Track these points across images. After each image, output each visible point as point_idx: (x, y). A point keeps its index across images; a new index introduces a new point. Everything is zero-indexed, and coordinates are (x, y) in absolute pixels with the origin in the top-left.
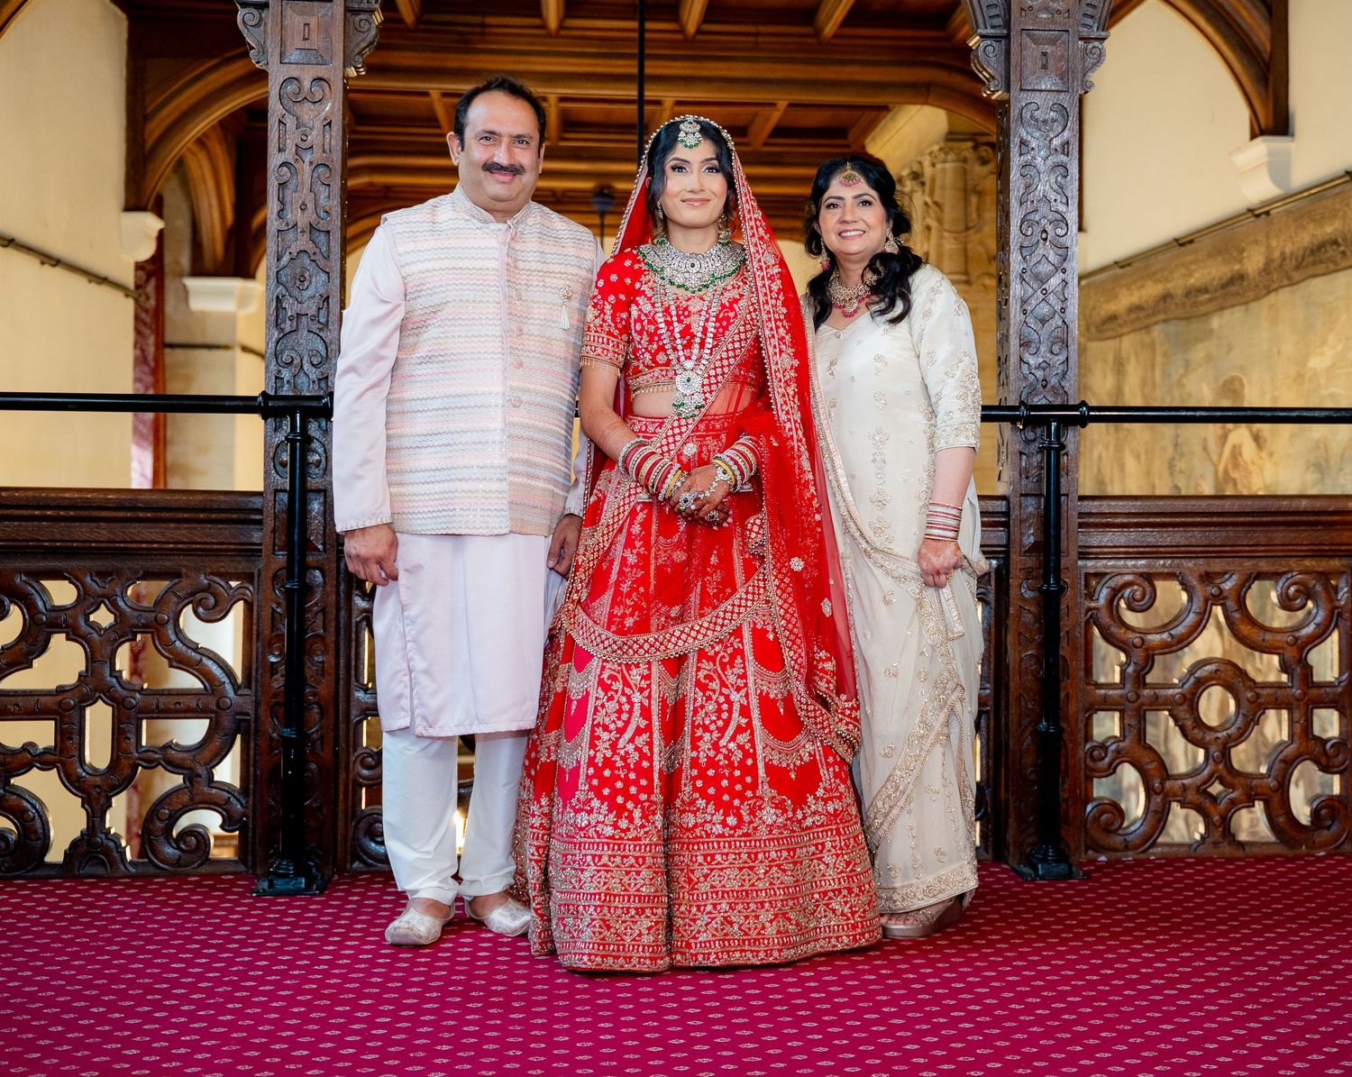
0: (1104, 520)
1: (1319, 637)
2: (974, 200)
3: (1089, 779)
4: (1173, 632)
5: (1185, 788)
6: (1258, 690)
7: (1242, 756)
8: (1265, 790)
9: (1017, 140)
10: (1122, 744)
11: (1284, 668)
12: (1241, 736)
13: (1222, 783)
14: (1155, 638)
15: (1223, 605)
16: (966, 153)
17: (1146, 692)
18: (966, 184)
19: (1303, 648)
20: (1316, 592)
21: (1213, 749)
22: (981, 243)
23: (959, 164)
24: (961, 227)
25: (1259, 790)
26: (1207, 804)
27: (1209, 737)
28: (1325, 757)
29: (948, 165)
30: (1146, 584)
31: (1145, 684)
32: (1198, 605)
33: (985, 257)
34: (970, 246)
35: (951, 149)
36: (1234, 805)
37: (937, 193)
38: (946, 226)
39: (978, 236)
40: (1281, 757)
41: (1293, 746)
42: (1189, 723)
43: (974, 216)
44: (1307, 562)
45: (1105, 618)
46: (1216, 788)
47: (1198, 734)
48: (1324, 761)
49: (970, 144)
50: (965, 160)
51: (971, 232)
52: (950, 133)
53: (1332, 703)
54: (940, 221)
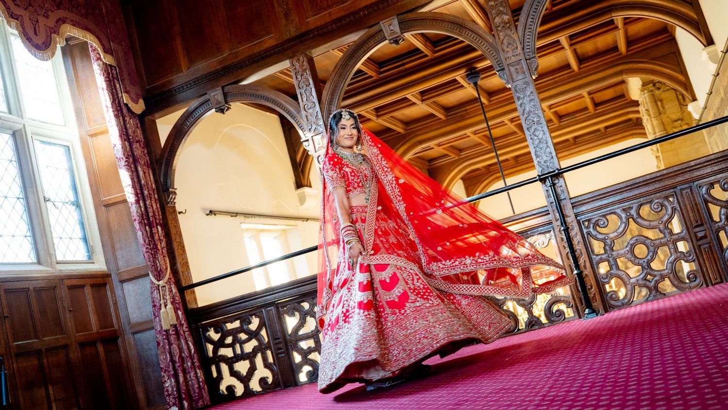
0: (581, 203)
1: (671, 218)
2: (659, 103)
3: (604, 285)
4: (618, 231)
5: (637, 280)
6: (653, 242)
7: (655, 265)
8: (667, 274)
9: (516, 97)
10: (612, 271)
11: (661, 231)
12: (652, 259)
13: (650, 275)
14: (612, 236)
15: (632, 218)
16: (651, 88)
17: (614, 253)
18: (655, 99)
19: (665, 224)
20: (664, 204)
21: (644, 264)
22: (667, 117)
23: (650, 93)
24: (658, 114)
25: (664, 275)
26: (648, 283)
27: (641, 262)
28: (685, 257)
29: (646, 95)
30: (604, 219)
31: (613, 250)
32: (624, 219)
33: (671, 122)
34: (664, 120)
35: (645, 89)
36: (657, 282)
37: (646, 106)
38: (652, 116)
39: (666, 115)
40: (669, 261)
41: (673, 257)
42: (633, 259)
43: (661, 109)
44: (658, 195)
45: (594, 233)
46: (649, 277)
47: (637, 261)
48: (685, 259)
49: (651, 85)
50: (652, 91)
51: (661, 115)
52: (643, 84)
53: (683, 239)
54: (649, 115)
